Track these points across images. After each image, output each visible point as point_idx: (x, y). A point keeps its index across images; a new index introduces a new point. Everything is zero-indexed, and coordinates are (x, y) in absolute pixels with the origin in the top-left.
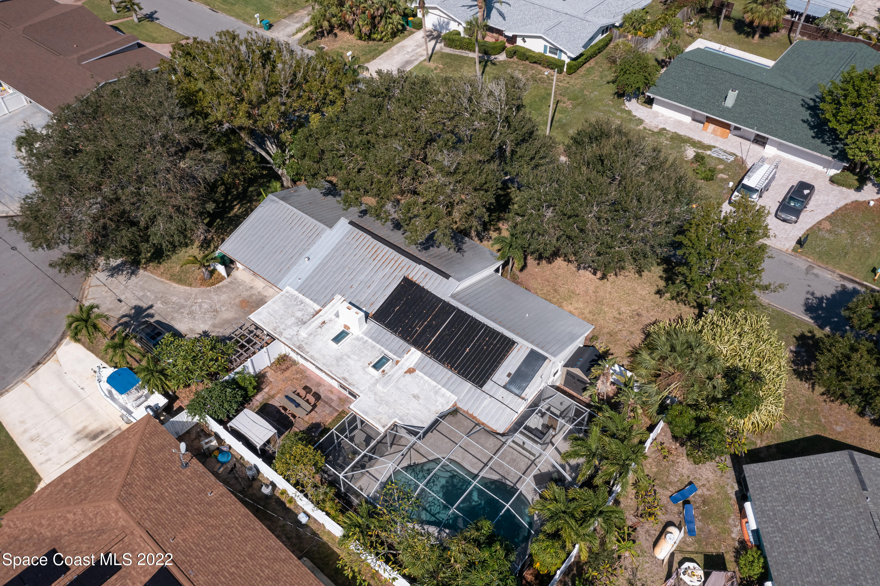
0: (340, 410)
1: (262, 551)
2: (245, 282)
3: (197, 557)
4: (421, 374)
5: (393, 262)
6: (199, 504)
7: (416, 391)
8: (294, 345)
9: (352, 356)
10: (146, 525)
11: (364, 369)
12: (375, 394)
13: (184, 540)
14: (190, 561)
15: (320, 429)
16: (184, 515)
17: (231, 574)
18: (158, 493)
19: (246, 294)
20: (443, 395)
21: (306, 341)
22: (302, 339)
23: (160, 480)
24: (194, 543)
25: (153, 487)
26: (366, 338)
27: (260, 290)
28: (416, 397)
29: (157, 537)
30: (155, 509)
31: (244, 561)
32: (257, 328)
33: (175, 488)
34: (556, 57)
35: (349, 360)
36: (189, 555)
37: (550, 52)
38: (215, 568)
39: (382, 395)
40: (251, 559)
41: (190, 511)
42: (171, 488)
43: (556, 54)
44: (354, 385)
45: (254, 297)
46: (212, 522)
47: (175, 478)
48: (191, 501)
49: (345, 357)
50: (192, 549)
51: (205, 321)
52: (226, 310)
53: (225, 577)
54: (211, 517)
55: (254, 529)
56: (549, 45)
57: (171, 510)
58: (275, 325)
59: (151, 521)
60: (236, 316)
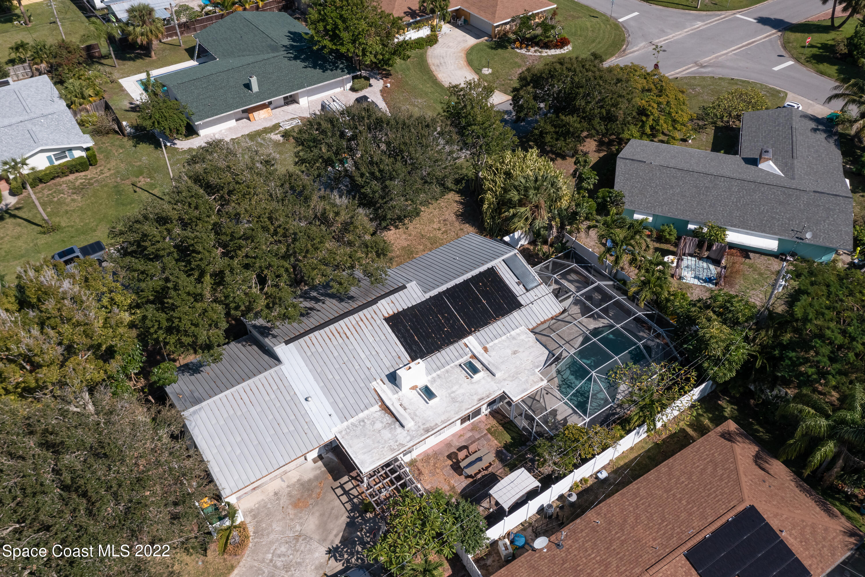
0: (486, 432)
1: (662, 483)
2: (263, 500)
3: (673, 529)
4: (491, 344)
5: (361, 323)
6: (610, 531)
7: (509, 352)
8: (422, 435)
9: (454, 389)
10: (638, 572)
11: (472, 383)
12: (505, 380)
13: (654, 540)
14: (678, 533)
15: (504, 451)
16: (623, 542)
17: (688, 503)
18: (596, 566)
19: (284, 501)
20: (518, 334)
21: (420, 424)
22: (416, 427)
23: (578, 565)
24: (657, 532)
25: (589, 571)
26: (434, 375)
27: (284, 485)
28: (515, 353)
29: (653, 561)
30: (617, 567)
31: (674, 495)
32: (388, 465)
33: (590, 552)
34: (68, 159)
35: (457, 393)
36: (672, 535)
37: (57, 159)
38: (683, 515)
39: (507, 375)
40: (671, 490)
41: (619, 538)
42: (590, 555)
43: (66, 157)
44: (490, 394)
45: (294, 493)
46: (631, 520)
47: (576, 553)
48: (606, 538)
49: (453, 395)
50: (664, 534)
51: (309, 550)
52: (301, 525)
53: (692, 507)
54: (625, 521)
55: (638, 489)
56: (51, 154)
57: (618, 553)
58: (386, 449)
59: (633, 568)
60: (317, 514)
